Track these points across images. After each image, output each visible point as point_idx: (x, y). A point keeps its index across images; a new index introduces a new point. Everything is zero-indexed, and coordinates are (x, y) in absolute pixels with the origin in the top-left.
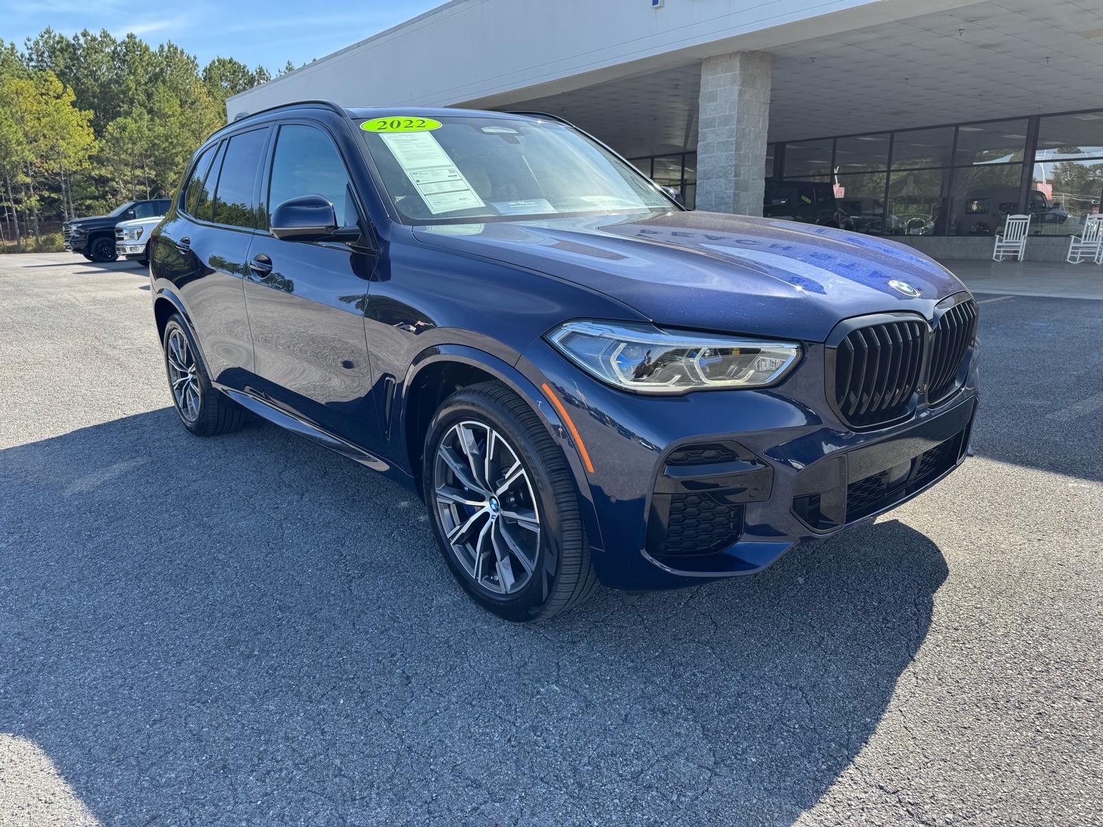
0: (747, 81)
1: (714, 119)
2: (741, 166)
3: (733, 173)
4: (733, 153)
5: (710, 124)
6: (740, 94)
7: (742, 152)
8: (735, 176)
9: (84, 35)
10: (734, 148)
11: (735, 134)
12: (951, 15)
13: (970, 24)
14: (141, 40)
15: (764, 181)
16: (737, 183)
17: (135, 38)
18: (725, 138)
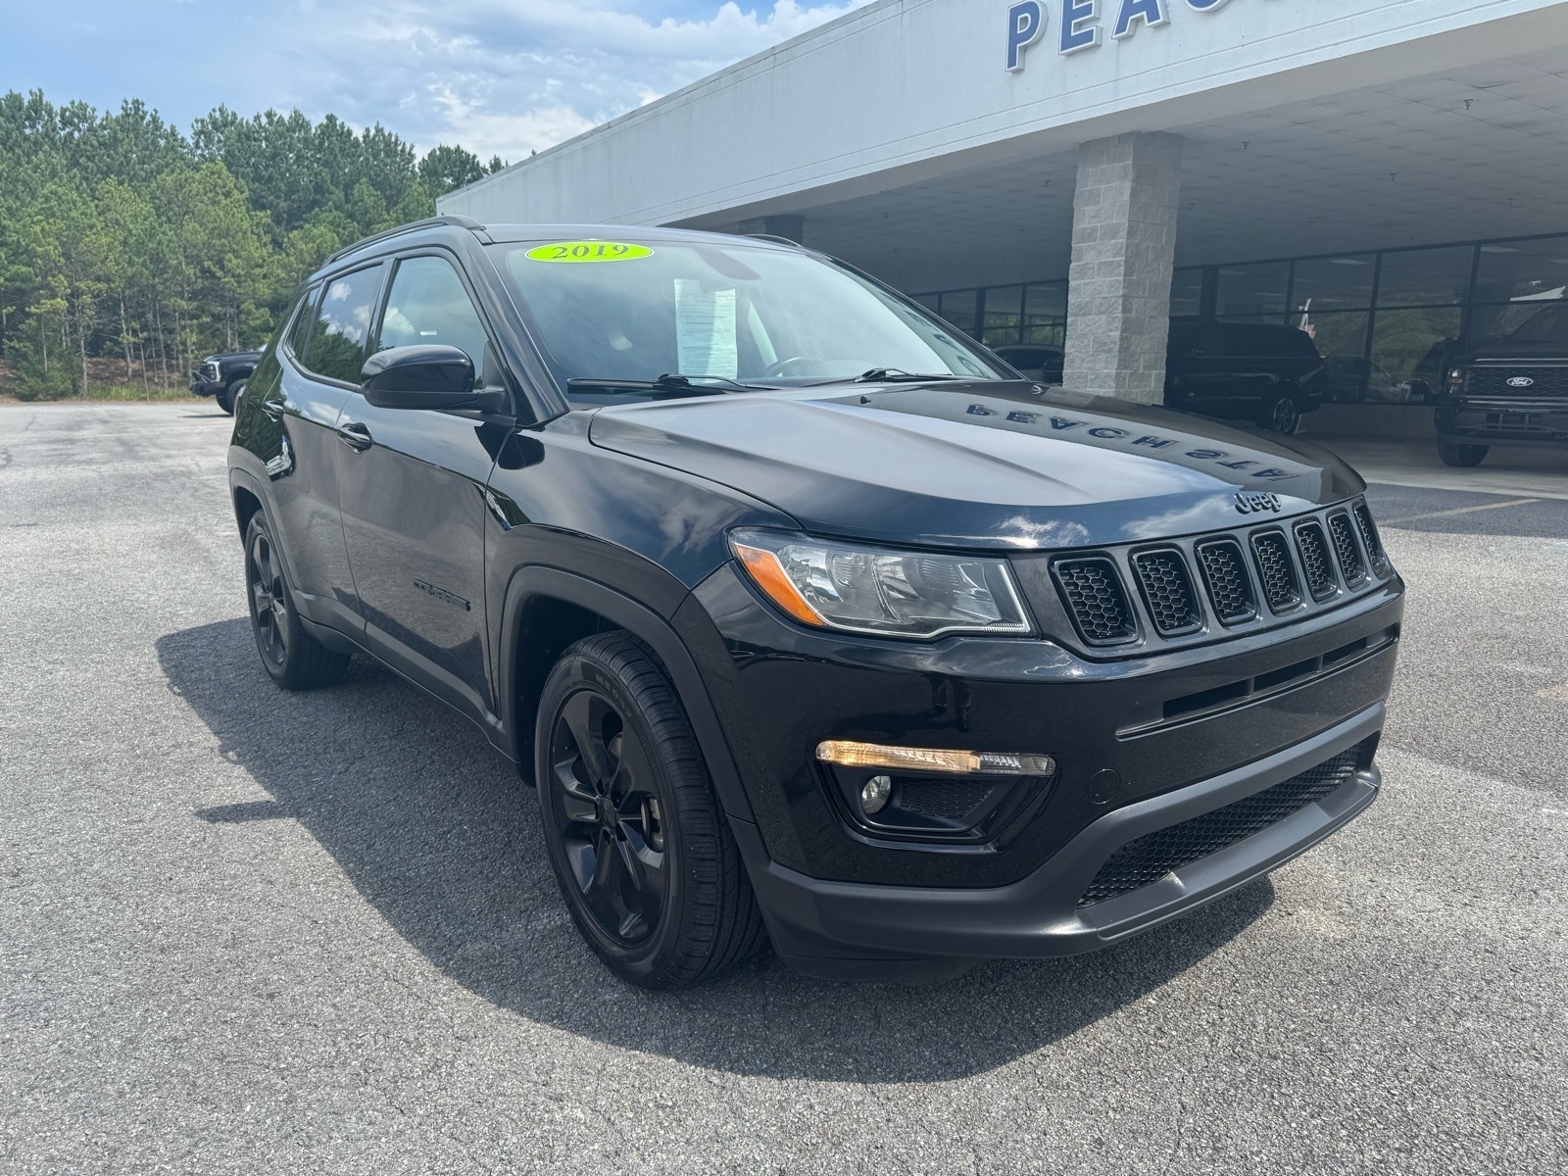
0: (1142, 177)
1: (1094, 230)
2: (1133, 297)
3: (1120, 308)
4: (1121, 278)
5: (1090, 235)
6: (1134, 194)
7: (1135, 278)
8: (1124, 311)
9: (269, 115)
10: (1123, 272)
11: (1124, 251)
12: (1449, 79)
13: (1480, 90)
15: (1168, 320)
16: (1125, 321)
18: (1108, 257)
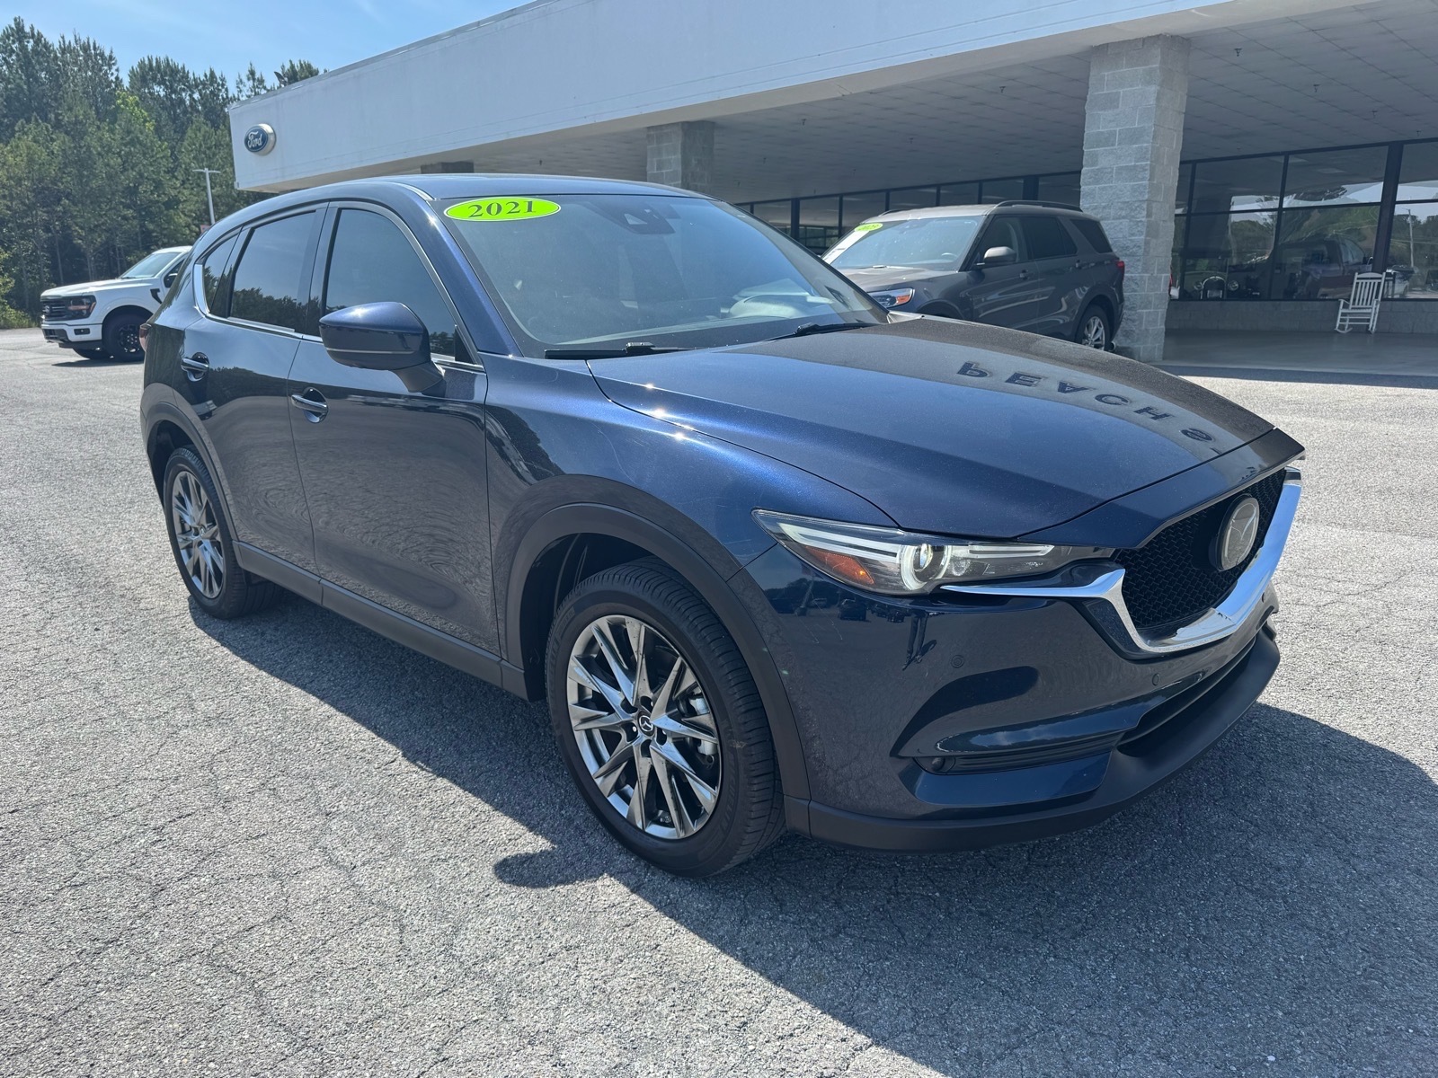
0: (1168, 80)
1: (1113, 134)
2: (1154, 202)
3: (1145, 213)
4: (1146, 182)
5: (1107, 140)
6: (1158, 99)
7: (1155, 182)
8: (1149, 215)
10: (1148, 176)
11: (1148, 156)
18: (1131, 161)
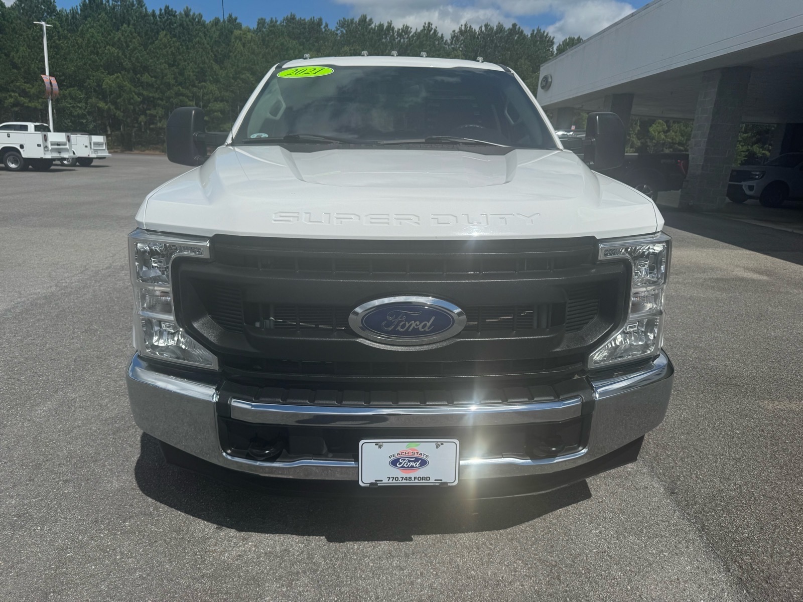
14: (519, 27)
17: (516, 25)
